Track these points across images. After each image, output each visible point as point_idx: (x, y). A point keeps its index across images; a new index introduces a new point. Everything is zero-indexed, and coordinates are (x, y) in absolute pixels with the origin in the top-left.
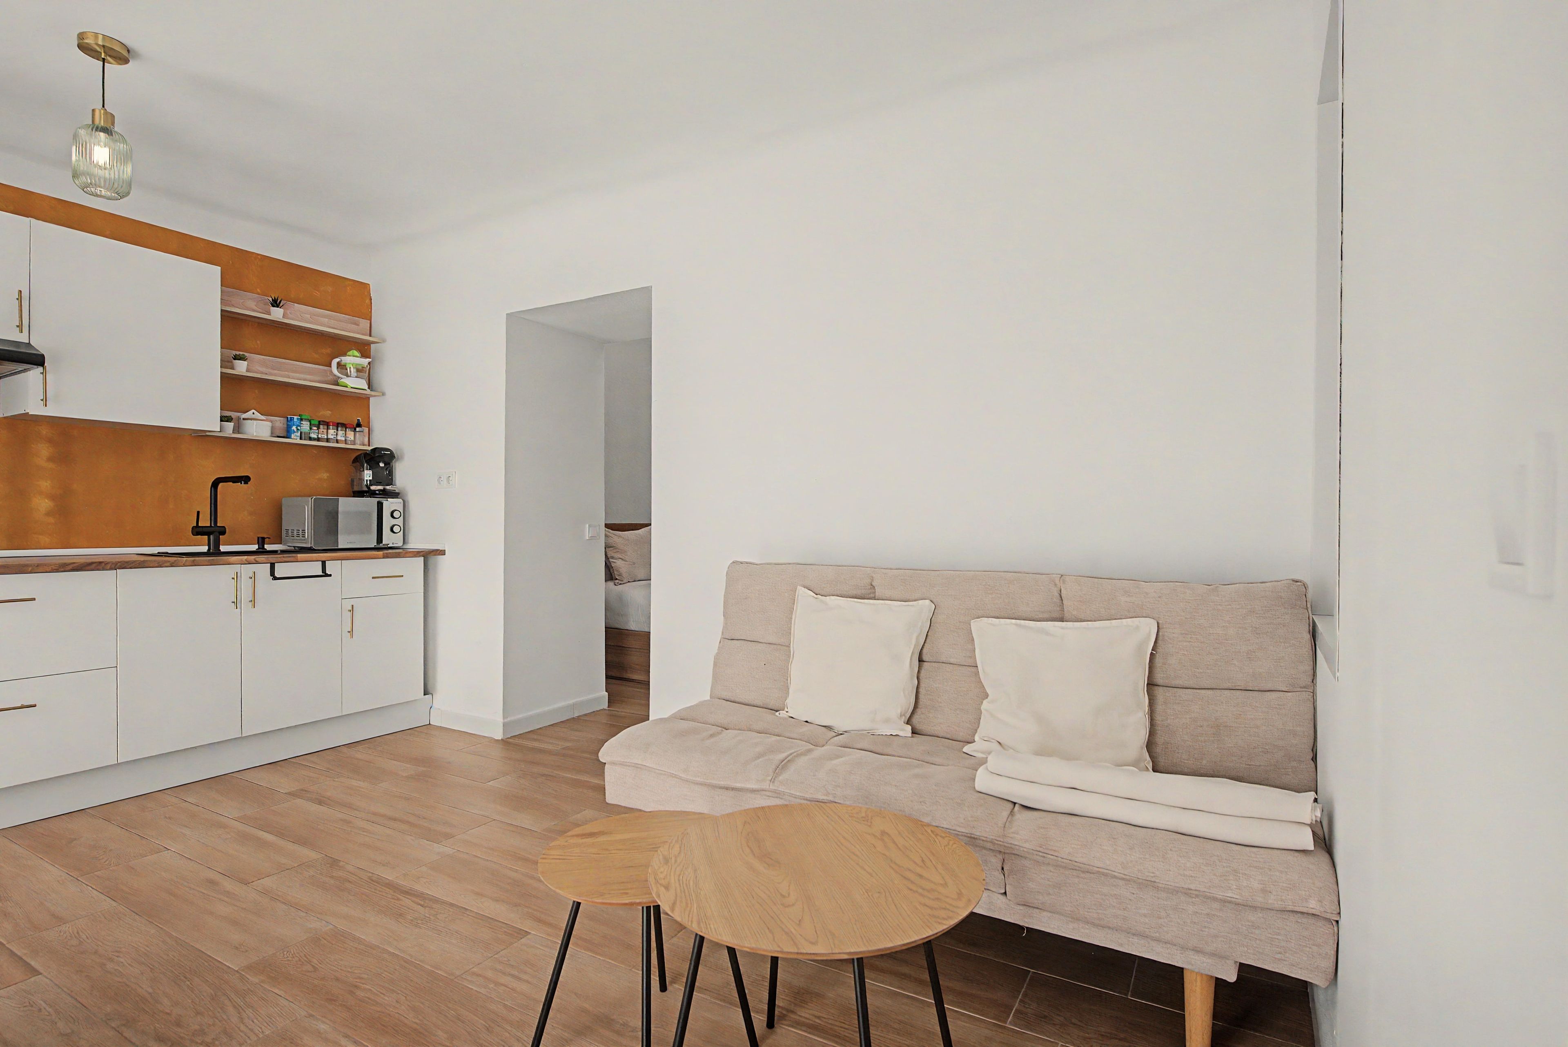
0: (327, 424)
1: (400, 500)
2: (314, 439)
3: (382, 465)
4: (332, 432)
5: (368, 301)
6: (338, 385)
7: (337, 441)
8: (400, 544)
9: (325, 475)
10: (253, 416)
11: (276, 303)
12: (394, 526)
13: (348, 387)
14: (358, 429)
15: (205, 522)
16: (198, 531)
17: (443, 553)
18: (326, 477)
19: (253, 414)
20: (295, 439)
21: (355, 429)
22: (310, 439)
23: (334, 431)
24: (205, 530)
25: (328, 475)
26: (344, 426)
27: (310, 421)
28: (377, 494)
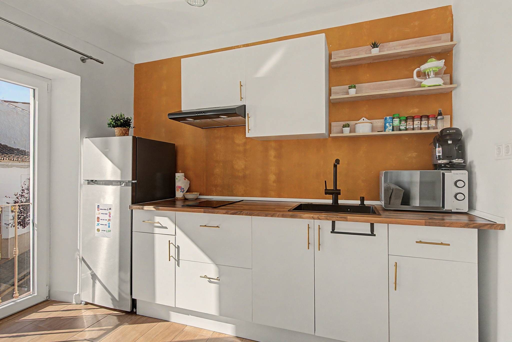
0: (413, 118)
1: (466, 172)
2: (403, 130)
3: (450, 142)
4: (417, 122)
5: (450, 19)
6: (420, 87)
7: (421, 129)
8: (466, 210)
9: (414, 154)
10: (363, 121)
11: (375, 45)
12: (457, 194)
13: (426, 86)
14: (439, 117)
15: (331, 187)
16: (327, 192)
17: (503, 227)
18: (415, 156)
19: (363, 120)
20: (389, 131)
21: (437, 117)
22: (400, 130)
23: (418, 122)
24: (331, 191)
25: (416, 153)
26: (428, 117)
27: (399, 118)
28: (443, 167)
